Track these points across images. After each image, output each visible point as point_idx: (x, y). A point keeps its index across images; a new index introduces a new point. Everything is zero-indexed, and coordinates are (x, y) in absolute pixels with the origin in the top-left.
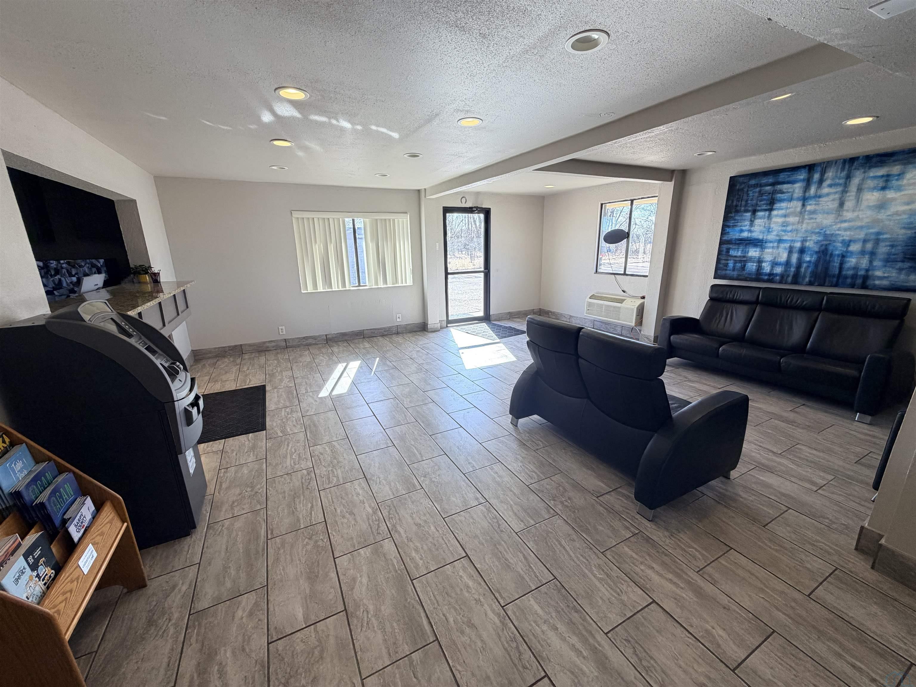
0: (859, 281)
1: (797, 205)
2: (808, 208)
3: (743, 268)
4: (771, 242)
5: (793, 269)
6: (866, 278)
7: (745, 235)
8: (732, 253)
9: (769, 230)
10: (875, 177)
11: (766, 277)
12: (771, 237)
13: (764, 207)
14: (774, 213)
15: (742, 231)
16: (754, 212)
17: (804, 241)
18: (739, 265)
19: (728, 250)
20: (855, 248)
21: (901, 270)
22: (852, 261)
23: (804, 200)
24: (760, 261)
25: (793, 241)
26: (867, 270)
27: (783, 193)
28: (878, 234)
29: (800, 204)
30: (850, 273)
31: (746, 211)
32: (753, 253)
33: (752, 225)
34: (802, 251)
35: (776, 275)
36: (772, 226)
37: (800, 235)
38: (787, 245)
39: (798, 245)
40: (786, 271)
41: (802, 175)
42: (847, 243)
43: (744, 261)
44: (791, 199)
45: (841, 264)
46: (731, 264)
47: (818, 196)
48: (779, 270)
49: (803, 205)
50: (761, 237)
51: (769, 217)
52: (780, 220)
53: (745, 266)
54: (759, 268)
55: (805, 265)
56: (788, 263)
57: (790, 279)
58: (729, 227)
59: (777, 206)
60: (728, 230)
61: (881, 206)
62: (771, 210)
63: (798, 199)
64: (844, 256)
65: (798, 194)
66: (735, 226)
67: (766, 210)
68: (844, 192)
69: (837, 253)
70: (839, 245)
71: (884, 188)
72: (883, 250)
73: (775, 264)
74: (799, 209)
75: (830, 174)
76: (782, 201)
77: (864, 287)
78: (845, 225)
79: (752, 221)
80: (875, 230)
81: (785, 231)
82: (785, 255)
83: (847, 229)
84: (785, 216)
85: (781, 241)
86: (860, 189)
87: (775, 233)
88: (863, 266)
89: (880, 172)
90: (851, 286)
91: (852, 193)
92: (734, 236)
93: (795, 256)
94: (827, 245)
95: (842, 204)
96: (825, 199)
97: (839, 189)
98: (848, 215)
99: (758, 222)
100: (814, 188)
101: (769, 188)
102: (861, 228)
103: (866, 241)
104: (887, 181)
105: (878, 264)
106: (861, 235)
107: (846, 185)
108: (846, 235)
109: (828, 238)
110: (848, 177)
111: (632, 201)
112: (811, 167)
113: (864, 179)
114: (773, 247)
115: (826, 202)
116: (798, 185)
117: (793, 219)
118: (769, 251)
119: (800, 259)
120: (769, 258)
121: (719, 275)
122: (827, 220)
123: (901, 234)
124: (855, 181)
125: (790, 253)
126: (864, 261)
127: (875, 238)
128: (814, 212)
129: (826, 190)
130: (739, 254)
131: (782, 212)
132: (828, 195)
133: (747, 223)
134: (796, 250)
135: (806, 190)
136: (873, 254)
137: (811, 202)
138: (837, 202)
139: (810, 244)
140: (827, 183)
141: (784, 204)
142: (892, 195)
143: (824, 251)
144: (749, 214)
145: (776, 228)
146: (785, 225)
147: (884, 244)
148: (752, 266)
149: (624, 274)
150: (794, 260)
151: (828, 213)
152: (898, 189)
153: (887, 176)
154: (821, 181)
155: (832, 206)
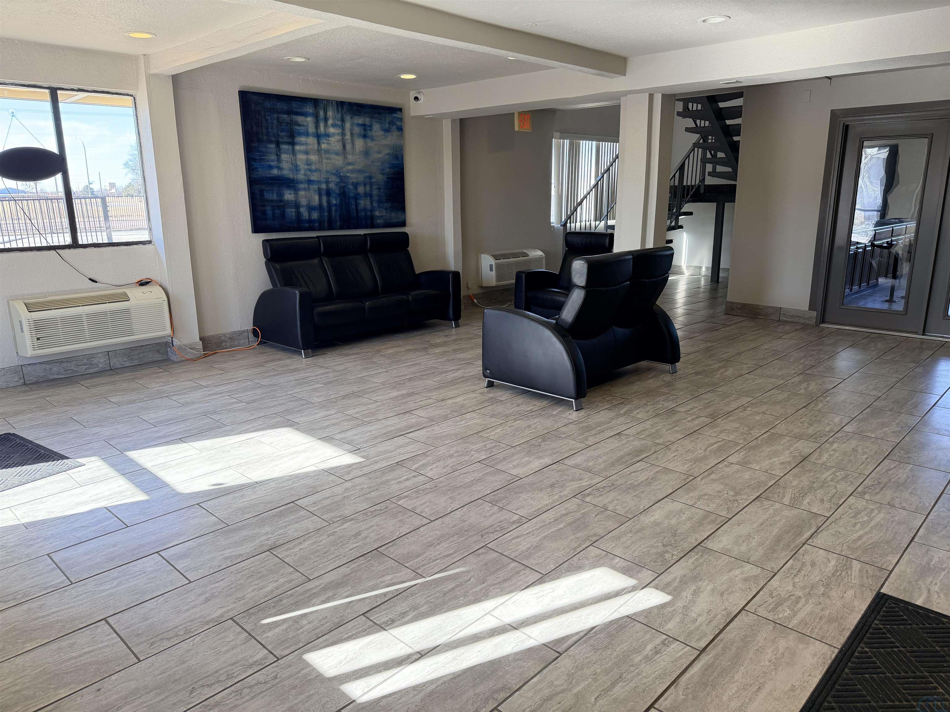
0: (369, 222)
1: (312, 140)
2: (323, 146)
3: (283, 215)
4: (302, 182)
5: (326, 214)
6: (372, 218)
7: (275, 172)
8: (267, 196)
9: (296, 168)
10: (358, 125)
11: (307, 225)
12: (301, 176)
13: (286, 140)
14: (297, 148)
15: (271, 167)
16: (278, 144)
17: (327, 182)
18: (277, 212)
19: (262, 191)
20: (361, 190)
21: (386, 209)
22: (361, 202)
23: (318, 136)
24: (297, 206)
25: (319, 182)
26: (371, 211)
27: (299, 125)
28: (370, 177)
29: (315, 141)
30: (363, 214)
31: (271, 142)
32: (289, 196)
33: (279, 160)
34: (328, 193)
35: (314, 221)
36: (299, 163)
37: (324, 176)
38: (316, 187)
39: (324, 186)
40: (321, 216)
41: (310, 109)
42: (356, 185)
43: (282, 205)
44: (307, 134)
45: (357, 205)
46: (269, 212)
47: (327, 135)
48: (315, 215)
49: (319, 143)
50: (291, 176)
51: (294, 153)
52: (303, 157)
53: (284, 212)
54: (299, 214)
55: (334, 209)
56: (320, 206)
57: (326, 225)
58: (255, 160)
59: (298, 139)
60: (255, 164)
61: (366, 153)
62: (293, 144)
63: (313, 135)
64: (357, 197)
65: (312, 129)
66: (261, 160)
67: (289, 143)
68: (343, 134)
69: (352, 195)
70: (351, 187)
71: (365, 136)
72: (375, 192)
73: (311, 208)
74: (316, 147)
75: (330, 113)
76: (300, 134)
77: (373, 226)
78: (350, 167)
79: (278, 156)
80: (367, 174)
81: (310, 170)
82: (317, 198)
83: (353, 171)
84: (307, 153)
85: (310, 182)
86: (352, 134)
87: (302, 172)
88: (369, 207)
89: (360, 120)
90: (366, 227)
91: (348, 137)
92: (261, 173)
93: (324, 199)
94: (344, 187)
95: (344, 146)
96: (332, 139)
97: (340, 131)
98: (350, 158)
99: (284, 157)
100: (322, 125)
101: (285, 116)
102: (360, 171)
103: (365, 185)
104: (365, 130)
105: (375, 204)
106: (361, 178)
107: (343, 128)
108: (354, 177)
109: (343, 179)
110: (343, 120)
111: (54, 92)
112: (315, 102)
113: (352, 125)
114: (305, 189)
115: (334, 143)
116: (310, 119)
117: (313, 158)
118: (302, 193)
119: (329, 202)
120: (303, 201)
121: (257, 228)
122: (338, 161)
123: (380, 178)
124: (348, 125)
125: (320, 195)
126: (368, 202)
127: (369, 181)
128: (327, 152)
129: (332, 130)
130: (275, 197)
131: (302, 148)
132: (334, 135)
133: (274, 157)
134: (323, 192)
135: (317, 126)
136: (371, 196)
137: (323, 140)
138: (341, 144)
139: (332, 186)
140: (330, 122)
141: (303, 139)
142: (370, 143)
143: (343, 194)
144: (273, 146)
145: (302, 166)
146: (309, 163)
147: (374, 187)
148: (291, 212)
149: (75, 244)
150: (325, 204)
151: (337, 154)
152: (372, 139)
153: (364, 125)
154: (326, 120)
155: (338, 147)
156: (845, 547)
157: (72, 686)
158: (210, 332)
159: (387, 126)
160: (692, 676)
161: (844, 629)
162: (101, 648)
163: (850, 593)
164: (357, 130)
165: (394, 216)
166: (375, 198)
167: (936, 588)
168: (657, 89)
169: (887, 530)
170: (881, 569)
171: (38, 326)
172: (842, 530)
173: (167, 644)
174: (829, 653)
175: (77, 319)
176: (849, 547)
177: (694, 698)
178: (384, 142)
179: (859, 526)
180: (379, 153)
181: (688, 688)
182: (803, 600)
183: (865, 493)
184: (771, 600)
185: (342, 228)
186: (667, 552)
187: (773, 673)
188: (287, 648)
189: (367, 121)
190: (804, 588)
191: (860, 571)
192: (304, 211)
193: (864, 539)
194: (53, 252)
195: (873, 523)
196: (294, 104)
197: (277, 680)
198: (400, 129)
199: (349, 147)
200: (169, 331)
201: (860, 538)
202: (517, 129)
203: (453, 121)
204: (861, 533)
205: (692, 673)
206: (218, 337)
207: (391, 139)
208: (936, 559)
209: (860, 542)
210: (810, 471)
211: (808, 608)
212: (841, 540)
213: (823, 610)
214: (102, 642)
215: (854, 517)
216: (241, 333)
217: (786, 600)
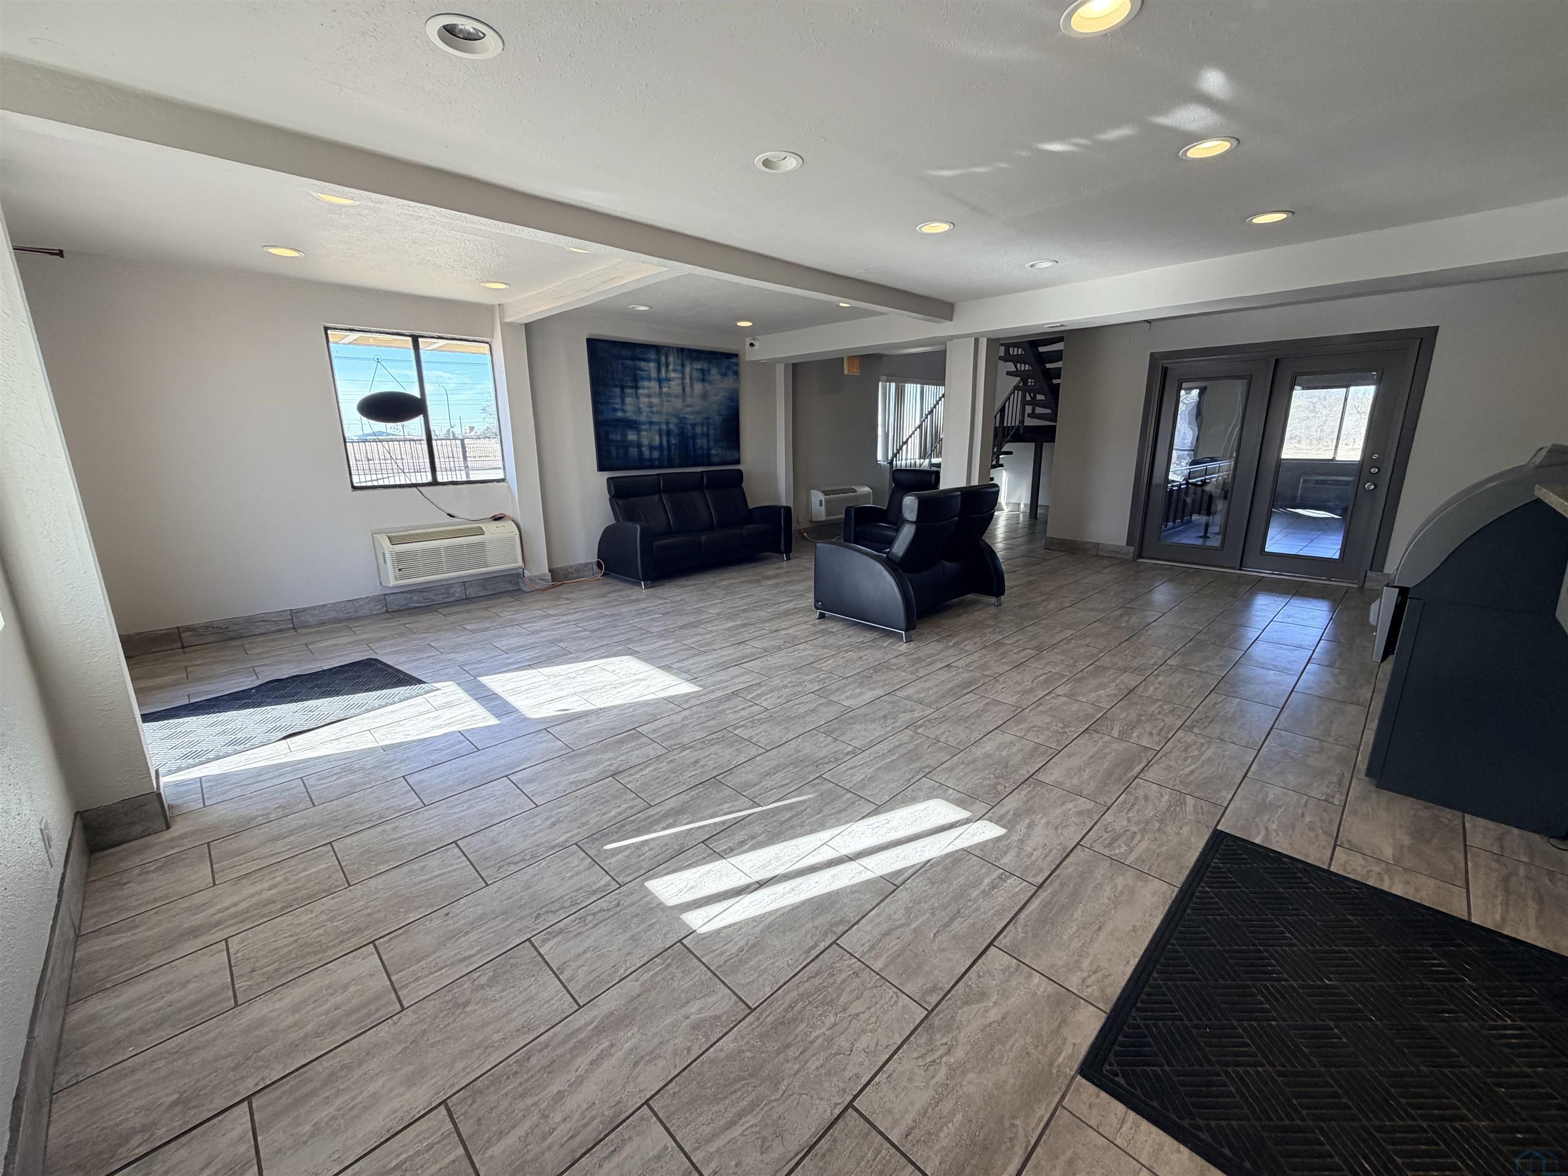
0: (706, 460)
1: (654, 385)
2: (665, 390)
3: (626, 454)
4: (643, 424)
5: (666, 453)
6: (709, 456)
7: (620, 414)
8: (612, 437)
9: (639, 411)
10: (697, 369)
11: (648, 464)
12: (643, 418)
13: (630, 384)
14: (640, 391)
15: (615, 410)
16: (623, 388)
17: (667, 423)
18: (621, 451)
19: (607, 433)
20: (698, 430)
21: (722, 448)
22: (699, 441)
23: (660, 381)
24: (639, 446)
25: (660, 423)
26: (708, 450)
27: (642, 370)
28: (708, 418)
29: (657, 385)
30: (700, 452)
31: (615, 386)
32: (632, 436)
33: (623, 402)
34: (668, 433)
35: (655, 459)
36: (641, 406)
37: (664, 417)
38: (657, 427)
39: (664, 427)
40: (661, 455)
41: (652, 355)
42: (694, 426)
43: (626, 445)
44: (649, 379)
45: (694, 444)
46: (614, 452)
47: (668, 380)
48: (656, 454)
49: (660, 387)
50: (634, 418)
51: (637, 396)
52: (645, 400)
53: (627, 452)
54: (641, 453)
55: (673, 448)
56: (661, 446)
57: (666, 463)
58: (601, 403)
59: (641, 384)
60: (601, 407)
61: (704, 396)
62: (636, 388)
63: (655, 380)
64: (694, 437)
65: (654, 374)
66: (607, 403)
67: (632, 387)
68: (683, 378)
69: (690, 435)
70: (689, 427)
71: (703, 380)
72: (712, 432)
73: (652, 448)
74: (657, 390)
75: (671, 359)
76: (643, 379)
77: (709, 465)
78: (689, 409)
79: (623, 400)
80: (705, 416)
81: (652, 412)
82: (657, 438)
83: (691, 413)
84: (649, 396)
85: (651, 423)
86: (691, 379)
87: (645, 414)
88: (705, 446)
89: (698, 366)
90: (703, 465)
91: (687, 381)
92: (608, 415)
93: (665, 439)
94: (682, 428)
95: (684, 390)
96: (673, 383)
97: (679, 375)
98: (689, 401)
99: (628, 400)
100: (663, 370)
101: (629, 362)
102: (698, 413)
103: (702, 425)
104: (703, 374)
105: (711, 443)
106: (699, 419)
107: (683, 373)
108: (691, 418)
109: (682, 421)
110: (683, 366)
111: (415, 339)
112: (658, 349)
113: (691, 370)
114: (646, 430)
115: (674, 386)
116: (652, 365)
117: (655, 400)
118: (644, 434)
119: (668, 442)
120: (645, 442)
121: (602, 468)
122: (678, 403)
123: (717, 419)
124: (687, 370)
125: (660, 435)
126: (705, 441)
127: (706, 422)
128: (668, 395)
129: (672, 375)
130: (619, 438)
131: (645, 391)
132: (674, 379)
133: (618, 400)
134: (664, 432)
135: (659, 370)
136: (708, 435)
137: (664, 384)
138: (681, 387)
139: (672, 427)
140: (671, 367)
141: (646, 383)
142: (708, 387)
143: (682, 434)
144: (618, 390)
145: (645, 409)
146: (651, 405)
147: (711, 427)
148: (633, 451)
149: (435, 483)
150: (665, 443)
151: (676, 397)
152: (710, 383)
153: (702, 370)
154: (667, 365)
155: (679, 390)
156: (1177, 782)
157: (421, 910)
158: (557, 565)
159: (723, 370)
160: (1031, 912)
161: (1182, 868)
162: (450, 872)
163: (1186, 830)
164: (696, 374)
165: (730, 455)
166: (712, 438)
167: (1274, 826)
168: (983, 334)
169: (1219, 764)
170: (1216, 805)
171: (400, 558)
172: (1172, 764)
173: (514, 868)
174: (1169, 892)
175: (436, 551)
176: (1181, 782)
177: (1034, 936)
178: (721, 386)
179: (1190, 760)
180: (716, 395)
181: (1027, 926)
182: (1138, 836)
183: (1193, 727)
184: (1106, 835)
185: (680, 466)
186: (999, 784)
187: (1113, 912)
188: (629, 874)
189: (706, 367)
190: (1138, 823)
191: (1194, 806)
192: (646, 452)
193: (1196, 774)
194: (415, 489)
195: (1203, 758)
196: (638, 351)
197: (619, 908)
198: (736, 373)
199: (688, 390)
200: (520, 563)
201: (1192, 772)
202: (846, 372)
203: (786, 366)
204: (1193, 767)
205: (1030, 909)
206: (566, 568)
207: (727, 383)
208: (1271, 796)
209: (1192, 777)
210: (1136, 704)
211: (1144, 844)
212: (1173, 774)
213: (1159, 846)
214: (452, 865)
215: (1185, 750)
216: (586, 565)
217: (1120, 835)
